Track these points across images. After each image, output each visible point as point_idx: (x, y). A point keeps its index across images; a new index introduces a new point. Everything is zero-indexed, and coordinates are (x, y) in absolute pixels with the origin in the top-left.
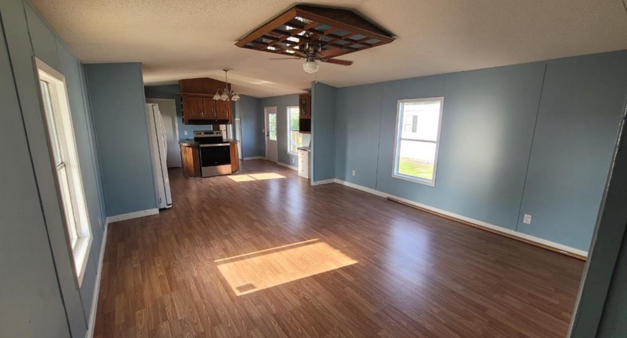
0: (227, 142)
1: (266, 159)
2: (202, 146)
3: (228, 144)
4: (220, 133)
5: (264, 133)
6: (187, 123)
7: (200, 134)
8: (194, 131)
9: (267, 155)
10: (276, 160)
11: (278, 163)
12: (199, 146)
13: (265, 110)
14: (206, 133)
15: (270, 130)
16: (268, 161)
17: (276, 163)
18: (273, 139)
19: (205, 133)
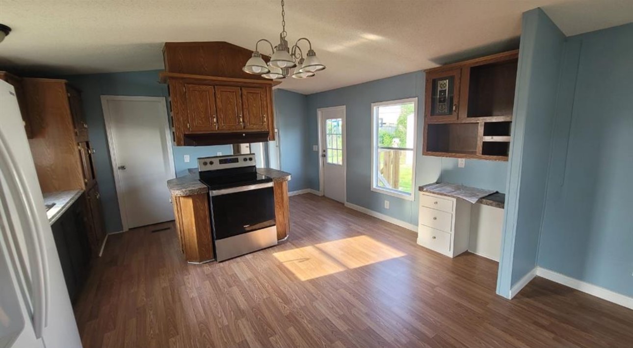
0: (268, 180)
1: (320, 194)
2: (215, 193)
3: (270, 185)
4: (251, 159)
5: (318, 152)
6: (182, 142)
7: (211, 163)
8: (199, 159)
9: (321, 187)
10: (343, 198)
11: (348, 205)
12: (208, 194)
13: (319, 113)
14: (223, 160)
15: (329, 146)
16: (324, 197)
17: (343, 204)
18: (335, 162)
19: (221, 162)
